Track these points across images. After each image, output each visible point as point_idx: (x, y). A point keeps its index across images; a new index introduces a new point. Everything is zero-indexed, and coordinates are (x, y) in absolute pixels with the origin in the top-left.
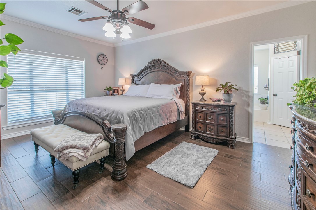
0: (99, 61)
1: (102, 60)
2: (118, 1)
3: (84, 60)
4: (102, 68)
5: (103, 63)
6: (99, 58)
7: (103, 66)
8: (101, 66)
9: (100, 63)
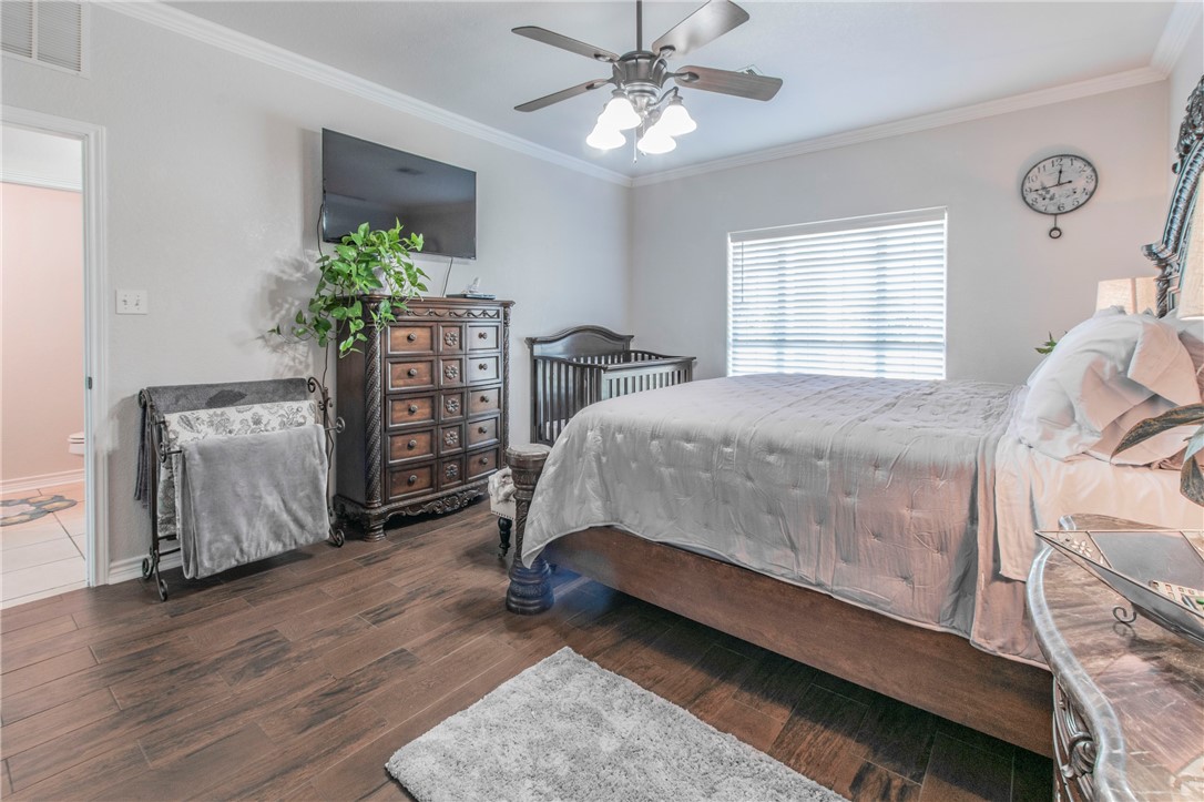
0: (1030, 198)
1: (1052, 191)
2: (639, 5)
3: (946, 215)
4: (1056, 233)
5: (1063, 200)
6: (1027, 185)
7: (1062, 222)
8: (1049, 222)
9: (1041, 205)
